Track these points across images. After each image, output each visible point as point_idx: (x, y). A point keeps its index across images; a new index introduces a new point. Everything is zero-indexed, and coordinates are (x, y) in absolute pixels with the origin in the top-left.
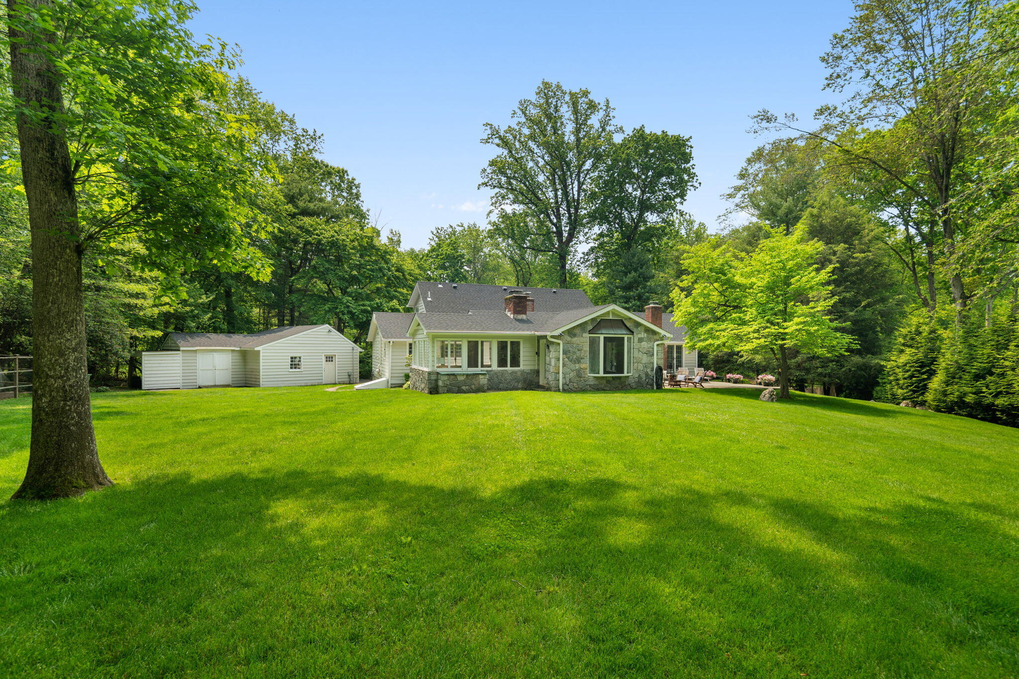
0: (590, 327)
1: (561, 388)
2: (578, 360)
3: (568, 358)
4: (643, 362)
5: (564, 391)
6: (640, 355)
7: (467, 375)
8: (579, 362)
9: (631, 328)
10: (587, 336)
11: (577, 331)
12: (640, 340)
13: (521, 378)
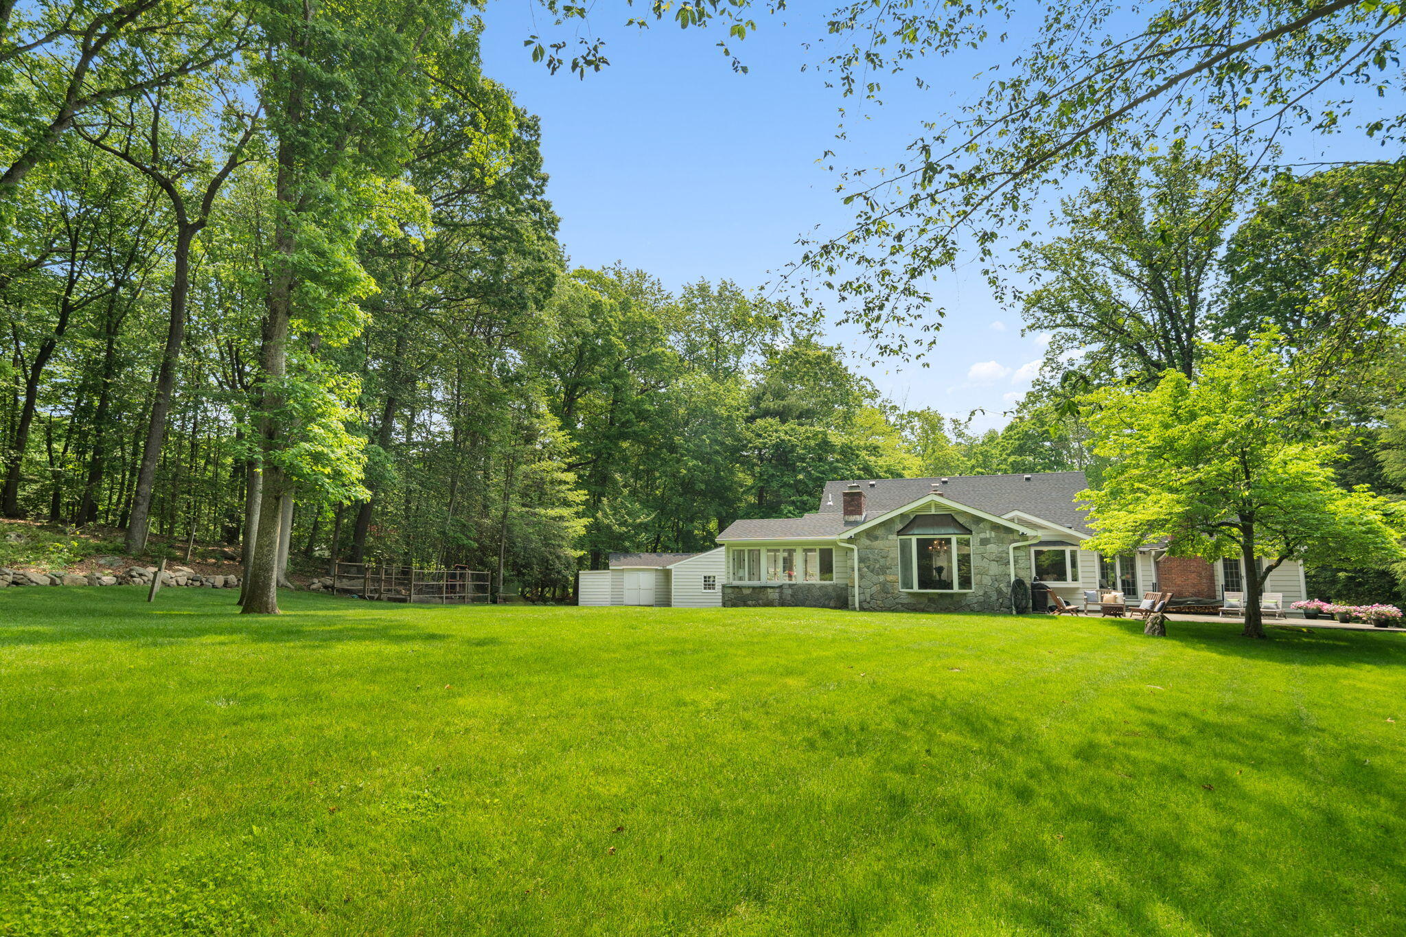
0: (900, 527)
1: (857, 605)
2: (883, 570)
3: (868, 567)
4: (991, 573)
5: (862, 609)
6: (985, 563)
7: (754, 588)
8: (884, 573)
9: (967, 525)
10: (893, 537)
11: (879, 532)
12: (984, 542)
13: (834, 594)
